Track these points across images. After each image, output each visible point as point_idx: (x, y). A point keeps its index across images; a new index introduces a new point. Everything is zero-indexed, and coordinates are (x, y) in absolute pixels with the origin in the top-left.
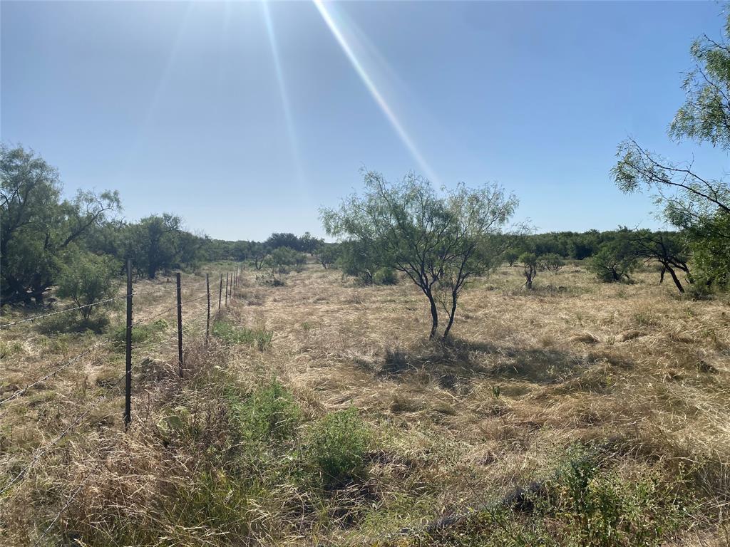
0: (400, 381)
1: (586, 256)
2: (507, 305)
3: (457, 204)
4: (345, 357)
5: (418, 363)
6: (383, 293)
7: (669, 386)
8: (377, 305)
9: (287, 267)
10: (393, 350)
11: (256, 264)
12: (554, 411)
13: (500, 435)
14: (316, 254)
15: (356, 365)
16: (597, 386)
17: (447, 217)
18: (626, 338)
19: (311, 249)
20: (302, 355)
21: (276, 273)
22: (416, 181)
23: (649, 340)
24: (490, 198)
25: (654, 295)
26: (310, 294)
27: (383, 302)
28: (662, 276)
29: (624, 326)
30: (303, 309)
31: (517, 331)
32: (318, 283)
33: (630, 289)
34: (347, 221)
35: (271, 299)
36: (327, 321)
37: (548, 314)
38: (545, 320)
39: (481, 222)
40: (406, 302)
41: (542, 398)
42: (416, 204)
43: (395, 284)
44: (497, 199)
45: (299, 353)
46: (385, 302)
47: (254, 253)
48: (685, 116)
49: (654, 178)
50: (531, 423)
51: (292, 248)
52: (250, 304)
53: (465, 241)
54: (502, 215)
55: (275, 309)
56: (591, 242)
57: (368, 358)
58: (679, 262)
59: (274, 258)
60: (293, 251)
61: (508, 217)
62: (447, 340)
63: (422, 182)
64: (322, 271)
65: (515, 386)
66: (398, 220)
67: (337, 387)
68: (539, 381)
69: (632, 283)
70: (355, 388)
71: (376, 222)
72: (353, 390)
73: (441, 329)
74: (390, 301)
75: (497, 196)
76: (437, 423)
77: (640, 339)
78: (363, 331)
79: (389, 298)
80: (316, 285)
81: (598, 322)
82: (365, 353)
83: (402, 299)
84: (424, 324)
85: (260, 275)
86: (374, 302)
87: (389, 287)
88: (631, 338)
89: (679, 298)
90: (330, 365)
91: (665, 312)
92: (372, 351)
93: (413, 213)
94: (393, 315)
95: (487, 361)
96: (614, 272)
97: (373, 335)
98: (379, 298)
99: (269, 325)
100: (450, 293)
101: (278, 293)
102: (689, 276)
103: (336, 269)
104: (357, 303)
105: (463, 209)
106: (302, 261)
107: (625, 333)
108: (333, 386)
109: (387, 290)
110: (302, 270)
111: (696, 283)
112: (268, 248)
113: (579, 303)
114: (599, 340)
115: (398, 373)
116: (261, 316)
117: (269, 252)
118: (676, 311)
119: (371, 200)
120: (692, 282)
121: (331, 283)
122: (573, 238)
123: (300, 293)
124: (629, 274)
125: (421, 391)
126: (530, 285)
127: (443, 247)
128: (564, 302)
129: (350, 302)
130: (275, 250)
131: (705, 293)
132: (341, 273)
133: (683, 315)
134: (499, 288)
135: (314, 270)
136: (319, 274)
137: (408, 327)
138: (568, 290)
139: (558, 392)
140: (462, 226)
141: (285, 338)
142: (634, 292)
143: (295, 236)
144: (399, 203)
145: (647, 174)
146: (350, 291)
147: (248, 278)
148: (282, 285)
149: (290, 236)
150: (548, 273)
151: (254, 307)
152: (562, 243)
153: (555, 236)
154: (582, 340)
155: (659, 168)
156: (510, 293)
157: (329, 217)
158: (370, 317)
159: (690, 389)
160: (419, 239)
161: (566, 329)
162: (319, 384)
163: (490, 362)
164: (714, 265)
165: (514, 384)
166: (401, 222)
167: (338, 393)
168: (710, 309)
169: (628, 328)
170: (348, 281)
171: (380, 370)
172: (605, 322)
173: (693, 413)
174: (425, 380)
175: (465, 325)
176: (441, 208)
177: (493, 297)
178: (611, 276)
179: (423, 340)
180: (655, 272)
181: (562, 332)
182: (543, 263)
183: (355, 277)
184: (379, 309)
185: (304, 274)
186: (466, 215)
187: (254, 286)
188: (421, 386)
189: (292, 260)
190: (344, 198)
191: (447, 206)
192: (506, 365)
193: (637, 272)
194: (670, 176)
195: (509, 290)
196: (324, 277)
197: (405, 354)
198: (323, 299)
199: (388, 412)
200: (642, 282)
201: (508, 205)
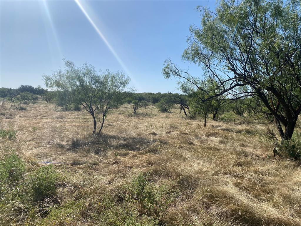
0: (77, 152)
1: (156, 102)
2: (126, 120)
3: (106, 78)
4: (52, 143)
5: (85, 145)
6: (74, 115)
7: (178, 150)
8: (71, 119)
9: (28, 101)
10: (75, 139)
11: (12, 100)
12: (138, 161)
13: (116, 172)
14: (43, 96)
15: (58, 146)
16: (154, 151)
17: (101, 83)
18: (167, 133)
19: (41, 94)
20: (31, 142)
21: (22, 104)
22: (89, 67)
23: (174, 134)
24: (120, 77)
25: (178, 118)
26: (38, 114)
27: (73, 119)
28: (181, 111)
29: (166, 128)
30: (34, 121)
31: (128, 130)
32: (43, 110)
33: (170, 115)
34: (56, 82)
35: (18, 116)
36: (45, 126)
37: (140, 124)
38: (139, 126)
39: (116, 86)
40: (84, 118)
41: (134, 156)
42: (88, 76)
43: (80, 111)
44: (122, 77)
45: (30, 141)
46: (75, 118)
47: (11, 94)
48: (187, 52)
49: (176, 74)
50: (129, 167)
51: (31, 93)
52: (6, 118)
53: (109, 94)
54: (124, 84)
55: (19, 120)
56: (158, 97)
57: (63, 143)
58: (186, 106)
59: (21, 97)
60: (31, 94)
61: (126, 85)
62: (100, 134)
63: (91, 67)
64: (46, 104)
65: (124, 152)
66: (80, 83)
67: (47, 156)
68: (133, 149)
69: (171, 113)
70: (56, 156)
71: (70, 83)
72: (55, 157)
73: (98, 130)
74: (77, 118)
75: (123, 76)
76: (91, 169)
77: (171, 133)
78: (62, 131)
79: (77, 117)
80: (42, 110)
81: (158, 127)
82: (62, 141)
83: (83, 117)
84: (91, 128)
85: (13, 104)
86: (69, 118)
87: (77, 112)
88: (168, 133)
89: (185, 119)
90: (44, 147)
91: (180, 124)
92: (66, 140)
93: (87, 80)
94: (78, 124)
95: (115, 143)
96: (165, 109)
97: (67, 133)
98: (72, 117)
99: (16, 128)
100: (102, 115)
101: (22, 113)
102: (189, 111)
103: (53, 103)
104: (61, 118)
105: (108, 80)
106: (36, 99)
107: (166, 131)
108: (45, 156)
109: (76, 113)
110: (36, 103)
111: (191, 113)
112: (19, 92)
113: (152, 120)
114: (157, 134)
115: (76, 149)
116: (12, 124)
117: (19, 94)
118: (184, 123)
119: (68, 73)
120: (190, 113)
121: (49, 109)
122: (152, 95)
123: (33, 113)
124: (170, 109)
125: (85, 156)
126: (135, 113)
127: (100, 96)
128: (147, 119)
129: (58, 118)
130: (22, 93)
131: (194, 117)
132: (55, 105)
133: (186, 125)
134: (124, 114)
135: (42, 103)
136: (44, 105)
137: (84, 129)
138: (149, 115)
139: (141, 154)
140: (108, 87)
141: (23, 134)
142: (171, 116)
143: (33, 87)
144: (80, 76)
145: (174, 72)
146: (58, 113)
147: (7, 106)
148: (25, 109)
149: (30, 87)
150: (142, 108)
151: (8, 119)
152: (148, 97)
153: (146, 94)
154: (151, 134)
155: (178, 71)
156: (127, 115)
157: (47, 79)
158: (67, 125)
159: (185, 151)
160: (89, 92)
161: (146, 129)
162: (38, 155)
163: (116, 143)
164: (197, 107)
165: (124, 151)
166: (82, 84)
167: (47, 158)
168: (195, 123)
169: (167, 129)
170: (58, 109)
171: (68, 148)
172: (160, 127)
173: (185, 160)
174: (88, 151)
175: (108, 128)
176: (99, 79)
177: (121, 117)
178: (164, 110)
179: (89, 135)
180: (179, 109)
181: (144, 130)
182: (141, 104)
183: (61, 107)
184: (71, 122)
185: (36, 105)
186: (110, 83)
187: (9, 109)
188: (86, 154)
189: (30, 98)
190: (55, 71)
191: (102, 79)
192: (122, 144)
193: (173, 109)
194: (181, 74)
195: (127, 114)
196: (46, 106)
197: (80, 141)
198: (45, 117)
199: (70, 166)
200: (174, 112)
201: (126, 80)
